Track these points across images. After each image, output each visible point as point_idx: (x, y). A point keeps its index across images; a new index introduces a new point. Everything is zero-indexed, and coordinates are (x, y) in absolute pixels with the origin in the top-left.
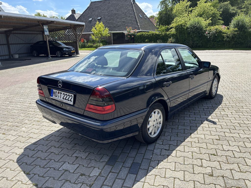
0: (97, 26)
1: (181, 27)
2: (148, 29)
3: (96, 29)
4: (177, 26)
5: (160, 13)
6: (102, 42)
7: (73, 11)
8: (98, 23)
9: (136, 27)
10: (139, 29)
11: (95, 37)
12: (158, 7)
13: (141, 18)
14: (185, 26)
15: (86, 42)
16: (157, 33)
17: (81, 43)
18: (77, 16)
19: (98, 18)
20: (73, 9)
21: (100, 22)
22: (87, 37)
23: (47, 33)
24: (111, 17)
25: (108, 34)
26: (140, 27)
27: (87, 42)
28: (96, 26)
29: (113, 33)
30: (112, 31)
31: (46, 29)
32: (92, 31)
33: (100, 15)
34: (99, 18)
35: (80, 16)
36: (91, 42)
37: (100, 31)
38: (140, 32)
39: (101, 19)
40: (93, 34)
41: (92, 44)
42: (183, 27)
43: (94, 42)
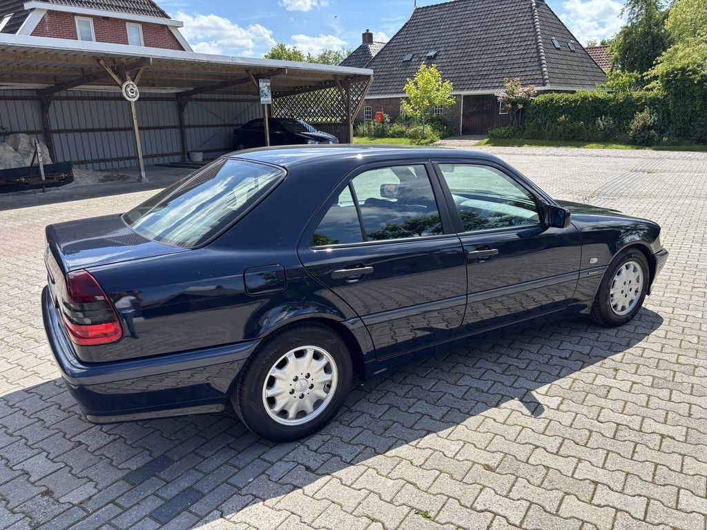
0: (420, 76)
1: (682, 74)
2: (578, 82)
3: (416, 84)
4: (668, 74)
5: (627, 33)
6: (431, 121)
7: (368, 37)
8: (423, 67)
9: (536, 77)
10: (544, 84)
11: (413, 108)
12: (622, 14)
13: (558, 49)
14: (695, 72)
15: (389, 121)
16: (601, 94)
17: (374, 125)
18: (374, 49)
19: (427, 53)
20: (368, 30)
21: (428, 65)
22: (392, 109)
23: (266, 99)
24: (466, 48)
25: (448, 98)
26: (547, 77)
27: (392, 122)
28: (418, 77)
29: (466, 97)
30: (462, 89)
31: (266, 90)
32: (404, 92)
33: (434, 44)
34: (432, 53)
35: (382, 50)
36: (401, 121)
37: (426, 92)
38: (545, 92)
39: (435, 55)
40: (406, 99)
41: (404, 128)
42: (689, 75)
43: (408, 120)
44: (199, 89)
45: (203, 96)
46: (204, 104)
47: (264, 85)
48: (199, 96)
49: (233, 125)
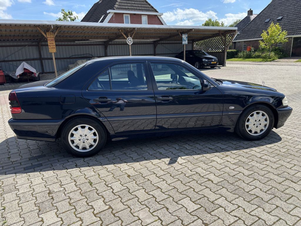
0: (270, 29)
3: (268, 33)
6: (275, 50)
7: (250, 12)
8: (272, 24)
11: (265, 44)
15: (253, 51)
17: (246, 53)
18: (252, 17)
19: (278, 18)
20: (250, 9)
21: (275, 23)
22: (256, 45)
23: (185, 42)
25: (284, 39)
27: (255, 51)
29: (294, 38)
30: (293, 34)
31: (185, 38)
32: (261, 37)
33: (282, 13)
34: (280, 18)
35: (256, 18)
36: (260, 51)
37: (272, 36)
39: (282, 19)
40: (262, 40)
41: (260, 54)
43: (263, 50)
44: (161, 39)
45: (163, 42)
46: (165, 45)
47: (184, 37)
48: (161, 42)
49: (176, 54)
